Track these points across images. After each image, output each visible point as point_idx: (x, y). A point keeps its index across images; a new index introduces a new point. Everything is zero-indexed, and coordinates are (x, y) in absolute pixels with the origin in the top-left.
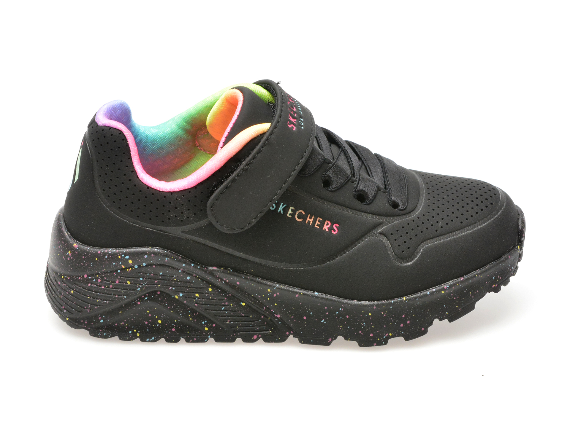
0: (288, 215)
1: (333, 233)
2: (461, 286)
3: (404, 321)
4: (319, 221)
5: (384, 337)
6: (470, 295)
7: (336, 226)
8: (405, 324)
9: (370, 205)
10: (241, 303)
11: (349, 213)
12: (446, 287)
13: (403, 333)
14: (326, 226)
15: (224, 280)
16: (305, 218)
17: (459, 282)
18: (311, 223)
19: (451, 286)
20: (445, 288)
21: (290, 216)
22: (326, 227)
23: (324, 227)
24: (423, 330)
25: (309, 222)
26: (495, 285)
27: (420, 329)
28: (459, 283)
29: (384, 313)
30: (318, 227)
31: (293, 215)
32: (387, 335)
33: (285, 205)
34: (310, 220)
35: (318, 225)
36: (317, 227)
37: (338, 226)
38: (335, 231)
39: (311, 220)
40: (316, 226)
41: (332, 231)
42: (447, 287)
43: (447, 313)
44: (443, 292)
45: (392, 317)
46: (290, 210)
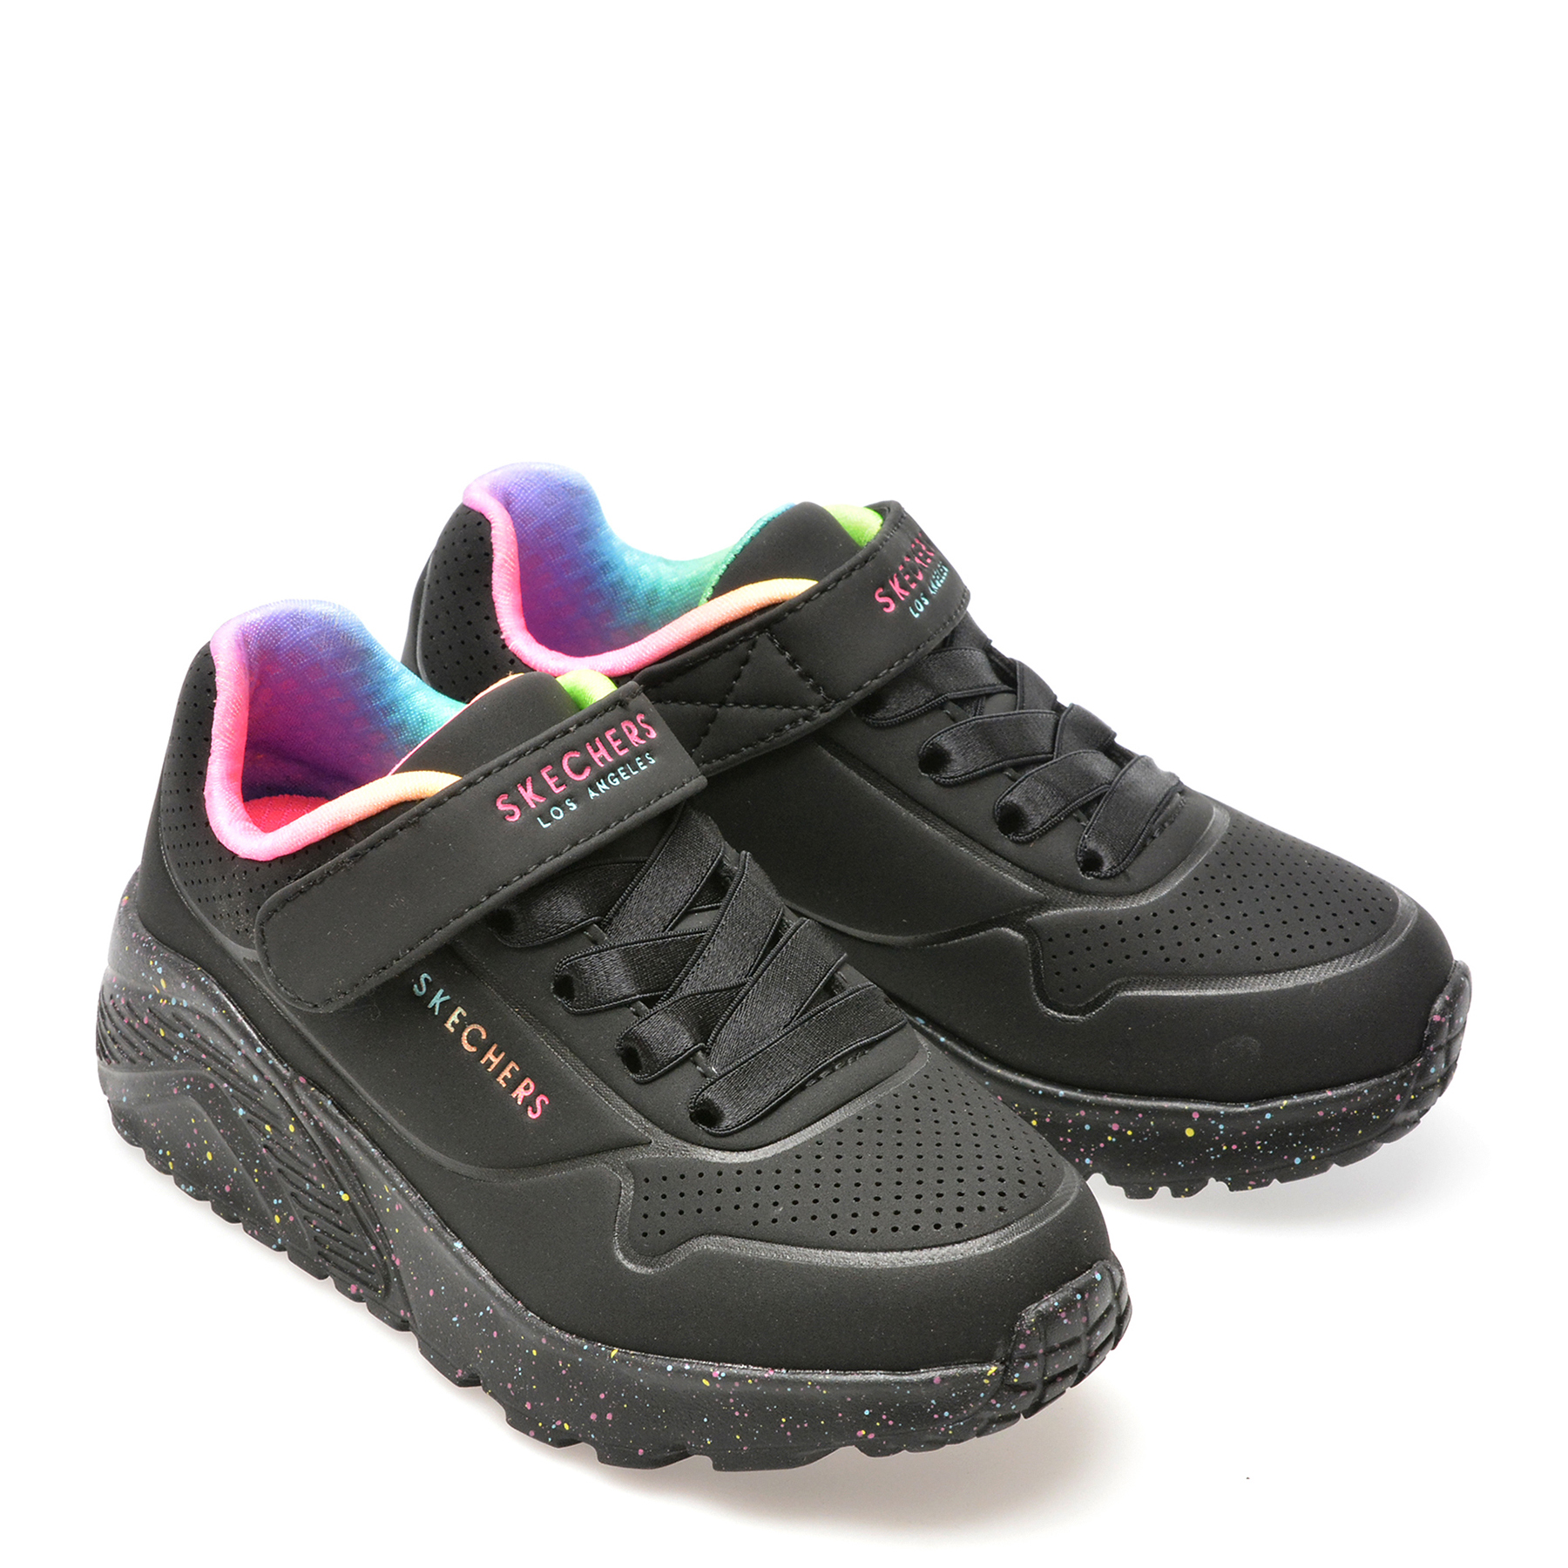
0: (449, 1025)
1: (530, 1114)
2: (761, 1391)
3: (601, 1409)
4: (510, 1071)
5: (554, 1427)
6: (782, 1426)
7: (542, 1102)
8: (601, 1416)
9: (643, 1087)
10: (341, 1193)
11: (587, 1083)
12: (718, 1372)
13: (593, 1436)
14: (523, 1090)
15: (314, 1119)
16: (483, 1051)
17: (755, 1377)
18: (493, 1066)
19: (729, 1378)
20: (714, 1375)
21: (452, 1030)
22: (520, 1093)
23: (517, 1091)
24: (640, 1454)
25: (489, 1063)
26: (867, 1433)
27: (634, 1449)
28: (756, 1381)
29: (565, 1366)
30: (504, 1085)
31: (460, 1028)
32: (559, 1423)
33: (448, 997)
34: (492, 1058)
35: (505, 1079)
36: (502, 1082)
37: (547, 1103)
38: (534, 1112)
39: (496, 1061)
40: (500, 1080)
41: (530, 1108)
42: (720, 1375)
43: (709, 1443)
44: (706, 1382)
45: (578, 1386)
46: (457, 1013)
